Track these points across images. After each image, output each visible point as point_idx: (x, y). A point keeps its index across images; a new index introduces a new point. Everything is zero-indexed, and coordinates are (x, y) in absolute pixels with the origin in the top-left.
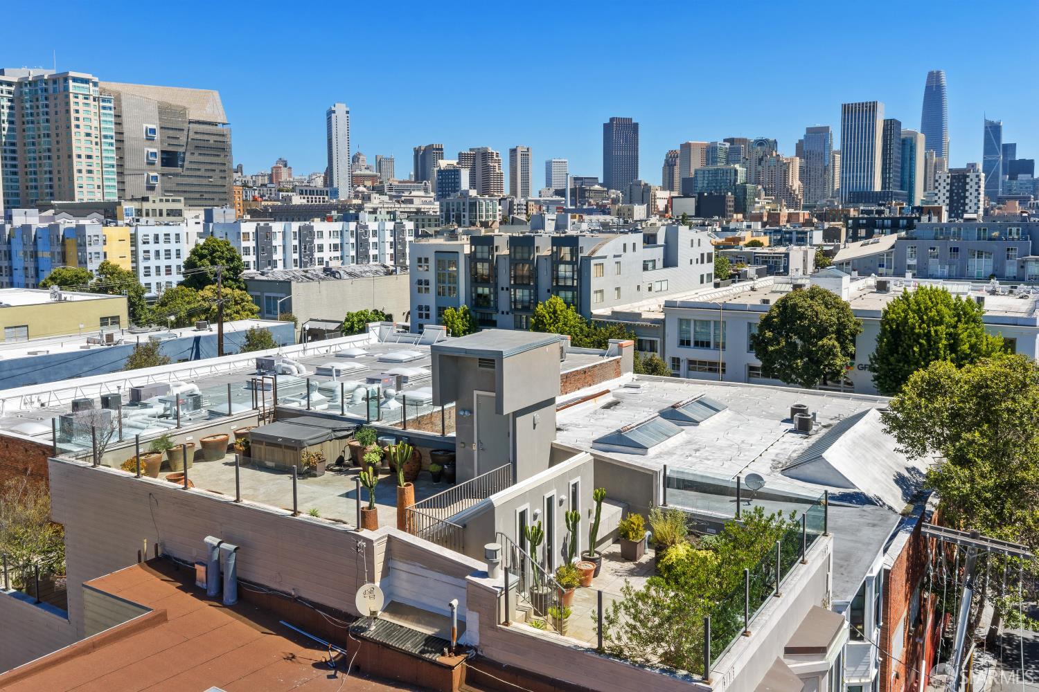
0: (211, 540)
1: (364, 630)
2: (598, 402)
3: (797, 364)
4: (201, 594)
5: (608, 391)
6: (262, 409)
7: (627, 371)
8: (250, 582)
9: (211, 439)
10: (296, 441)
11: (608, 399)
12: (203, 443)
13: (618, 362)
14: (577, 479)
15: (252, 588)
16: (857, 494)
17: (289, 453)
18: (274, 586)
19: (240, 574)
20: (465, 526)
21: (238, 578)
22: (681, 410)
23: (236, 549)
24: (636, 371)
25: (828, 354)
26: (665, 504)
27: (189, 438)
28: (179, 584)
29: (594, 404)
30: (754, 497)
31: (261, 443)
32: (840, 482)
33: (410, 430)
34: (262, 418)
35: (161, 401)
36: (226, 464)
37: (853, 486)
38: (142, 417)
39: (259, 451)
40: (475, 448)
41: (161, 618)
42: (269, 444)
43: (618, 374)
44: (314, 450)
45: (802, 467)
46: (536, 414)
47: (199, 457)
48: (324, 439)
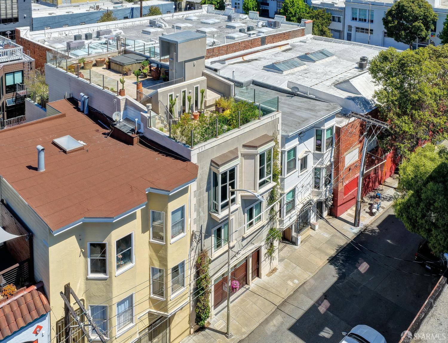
0: (82, 94)
1: (115, 125)
2: (282, 49)
3: (402, 33)
4: (79, 110)
5: (288, 44)
6: (119, 49)
7: (308, 34)
8: (92, 108)
9: (99, 60)
10: (122, 63)
11: (288, 47)
12: (96, 61)
13: (303, 30)
14: (198, 85)
15: (92, 110)
16: (362, 97)
17: (121, 67)
18: (98, 110)
19: (89, 105)
20: (151, 98)
21: (89, 106)
22: (310, 56)
23: (88, 98)
24: (314, 33)
25: (418, 30)
26: (234, 96)
27: (92, 59)
28: (74, 106)
29: (280, 49)
30: (295, 95)
31: (113, 62)
32: (356, 92)
33: (162, 62)
34: (119, 53)
35: (105, 38)
36: (103, 68)
37: (360, 94)
38: (97, 44)
39: (113, 66)
40: (174, 71)
41: (64, 116)
42: (115, 63)
43: (303, 35)
44: (127, 67)
45: (342, 84)
46: (195, 62)
47: (95, 65)
48: (132, 63)
